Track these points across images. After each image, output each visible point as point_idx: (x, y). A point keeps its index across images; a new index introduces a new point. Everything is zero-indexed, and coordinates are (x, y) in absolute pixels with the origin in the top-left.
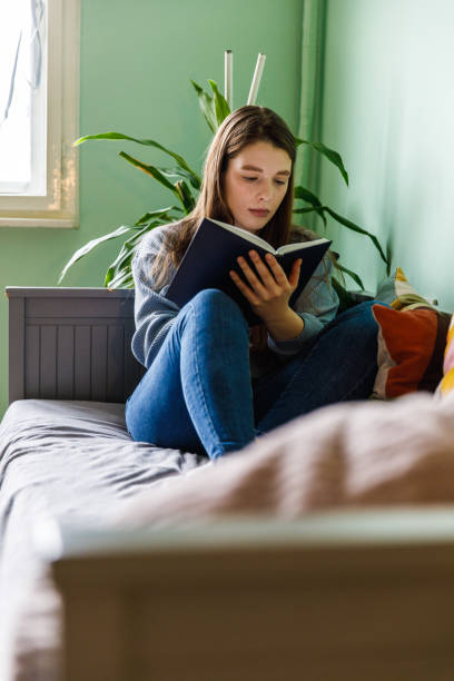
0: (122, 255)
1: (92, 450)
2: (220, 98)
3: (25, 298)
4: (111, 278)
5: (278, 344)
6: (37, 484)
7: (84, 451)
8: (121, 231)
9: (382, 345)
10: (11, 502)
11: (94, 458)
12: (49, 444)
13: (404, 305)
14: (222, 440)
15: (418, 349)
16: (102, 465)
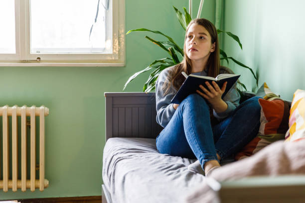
0: (150, 79)
1: (148, 157)
2: (187, 14)
3: (112, 97)
4: (146, 89)
5: (218, 114)
6: (133, 171)
7: (146, 158)
8: (148, 69)
9: (262, 115)
10: (124, 178)
11: (151, 161)
12: (131, 155)
13: (269, 98)
14: (203, 153)
15: (277, 116)
16: (155, 163)
